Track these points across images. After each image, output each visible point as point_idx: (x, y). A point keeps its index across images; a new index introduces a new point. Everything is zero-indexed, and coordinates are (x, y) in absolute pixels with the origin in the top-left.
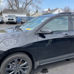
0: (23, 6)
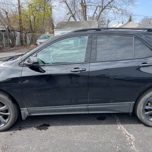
0: (95, 13)
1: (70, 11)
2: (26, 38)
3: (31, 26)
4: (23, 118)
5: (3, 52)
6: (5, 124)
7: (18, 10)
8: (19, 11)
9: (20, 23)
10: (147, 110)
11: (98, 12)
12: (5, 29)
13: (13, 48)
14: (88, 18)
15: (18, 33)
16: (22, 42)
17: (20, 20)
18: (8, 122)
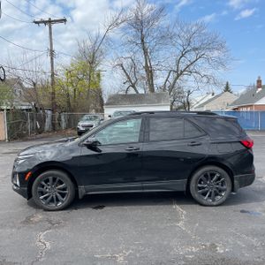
0: (167, 80)
1: (129, 78)
2: (59, 119)
3: (69, 102)
4: (80, 197)
5: (27, 140)
6: (63, 202)
7: (50, 79)
8: (53, 80)
9: (53, 98)
10: (200, 188)
11: (171, 80)
12: (31, 107)
13: (41, 135)
14: (156, 89)
15: (49, 112)
16: (53, 125)
17: (53, 93)
18: (66, 200)
